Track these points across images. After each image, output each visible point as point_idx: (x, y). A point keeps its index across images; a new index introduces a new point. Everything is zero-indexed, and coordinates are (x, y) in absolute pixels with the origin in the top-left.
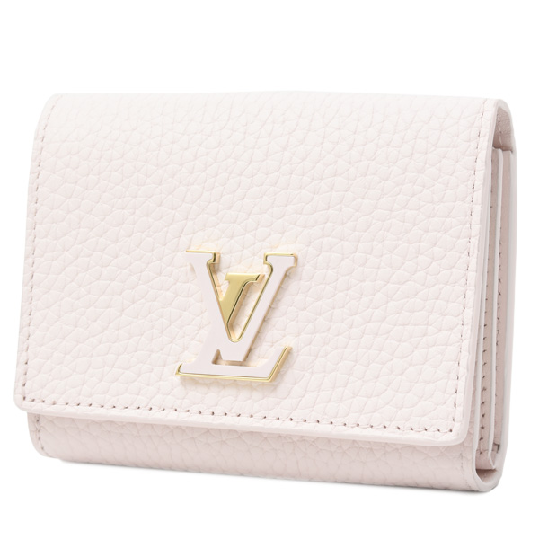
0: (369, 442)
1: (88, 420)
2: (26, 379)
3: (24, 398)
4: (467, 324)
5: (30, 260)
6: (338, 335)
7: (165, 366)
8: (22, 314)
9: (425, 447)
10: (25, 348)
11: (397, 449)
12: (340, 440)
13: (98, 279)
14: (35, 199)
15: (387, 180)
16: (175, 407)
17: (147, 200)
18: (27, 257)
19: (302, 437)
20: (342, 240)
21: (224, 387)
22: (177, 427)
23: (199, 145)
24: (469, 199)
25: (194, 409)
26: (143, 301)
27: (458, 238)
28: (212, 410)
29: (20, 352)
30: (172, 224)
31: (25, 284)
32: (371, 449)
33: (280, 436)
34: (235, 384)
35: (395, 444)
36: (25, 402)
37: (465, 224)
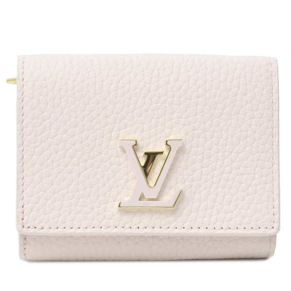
0: (220, 237)
1: (57, 236)
2: (24, 216)
3: (23, 227)
4: (276, 173)
5: (21, 148)
6: (206, 182)
7: (107, 203)
8: (18, 180)
9: (251, 237)
10: (22, 198)
11: (236, 239)
12: (204, 237)
13: (64, 158)
14: (22, 114)
15: (227, 99)
16: (115, 226)
17: (91, 113)
18: (18, 147)
19: (182, 236)
20: (205, 131)
21: (144, 213)
22: (110, 236)
23: (118, 82)
24: (271, 108)
25: (127, 226)
26: (91, 168)
27: (267, 129)
28: (137, 226)
29: (18, 201)
30: (106, 126)
31: (18, 162)
32: (221, 241)
33: (169, 237)
34: (151, 211)
35: (235, 237)
36: (24, 229)
37: (270, 121)
